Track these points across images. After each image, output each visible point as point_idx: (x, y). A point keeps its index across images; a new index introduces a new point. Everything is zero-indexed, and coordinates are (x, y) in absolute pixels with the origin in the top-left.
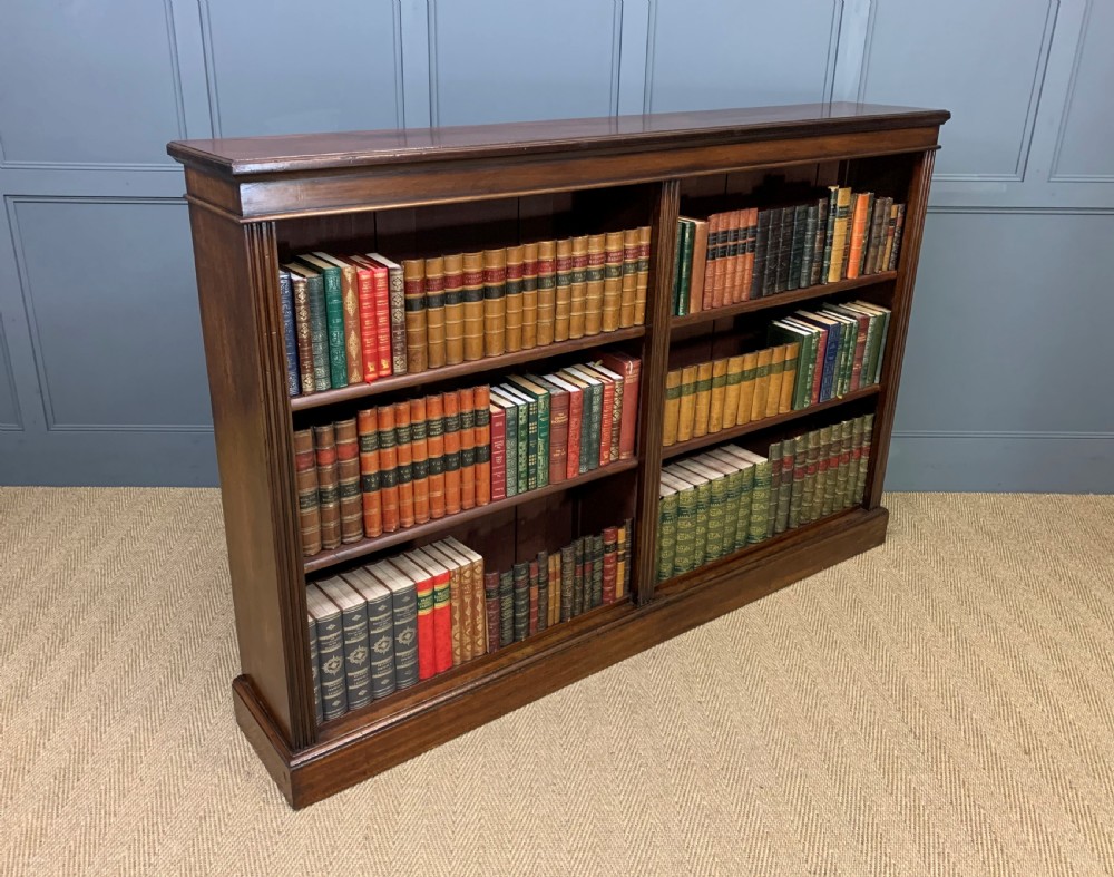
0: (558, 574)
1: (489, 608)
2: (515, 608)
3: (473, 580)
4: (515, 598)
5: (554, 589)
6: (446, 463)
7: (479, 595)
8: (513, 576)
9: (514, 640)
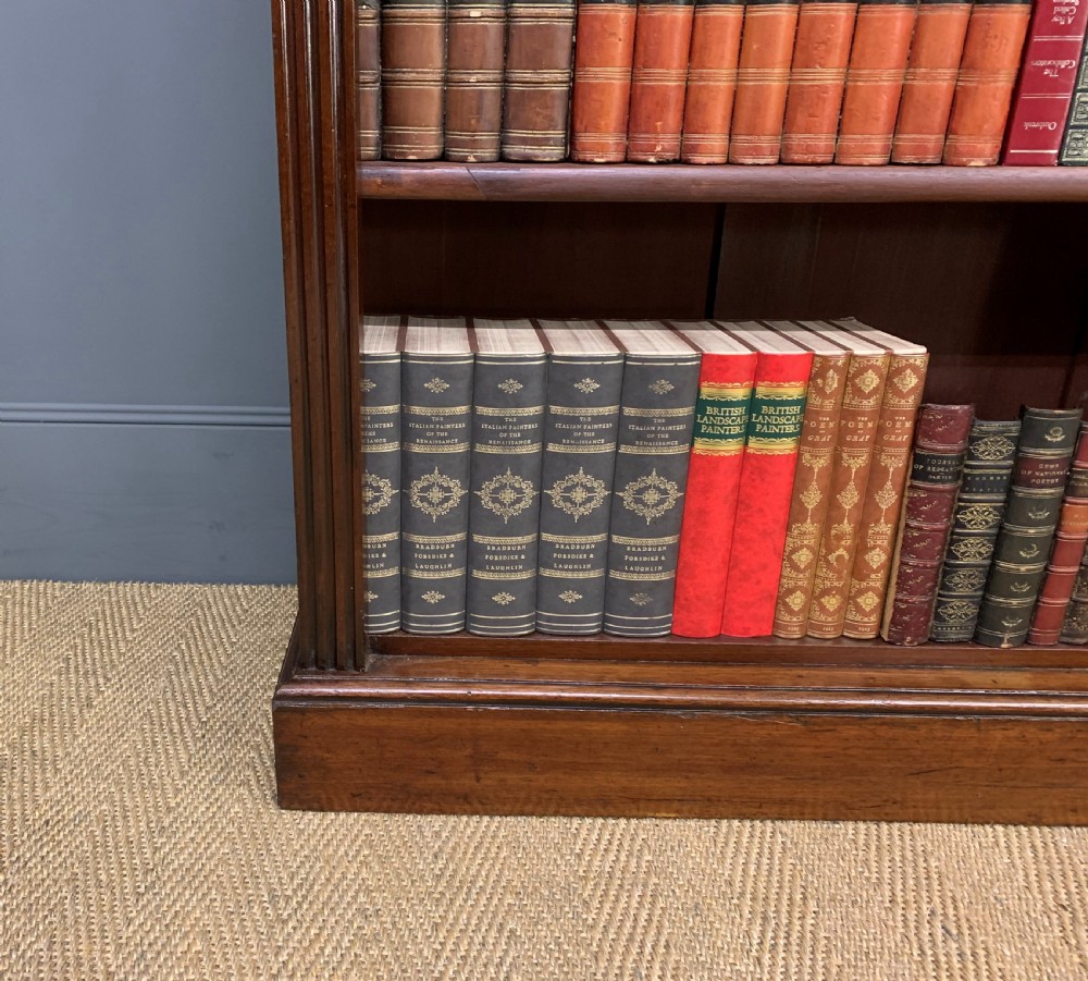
1: (913, 509)
2: (1001, 542)
3: (883, 413)
4: (1010, 510)
7: (896, 461)
8: (1018, 442)
9: (976, 639)
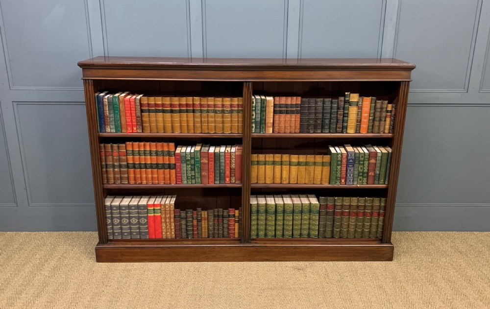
0: (206, 219)
1: (176, 222)
2: (187, 225)
3: (170, 210)
4: (187, 222)
5: (204, 224)
6: (157, 166)
7: (172, 216)
8: (186, 213)
9: (187, 237)
